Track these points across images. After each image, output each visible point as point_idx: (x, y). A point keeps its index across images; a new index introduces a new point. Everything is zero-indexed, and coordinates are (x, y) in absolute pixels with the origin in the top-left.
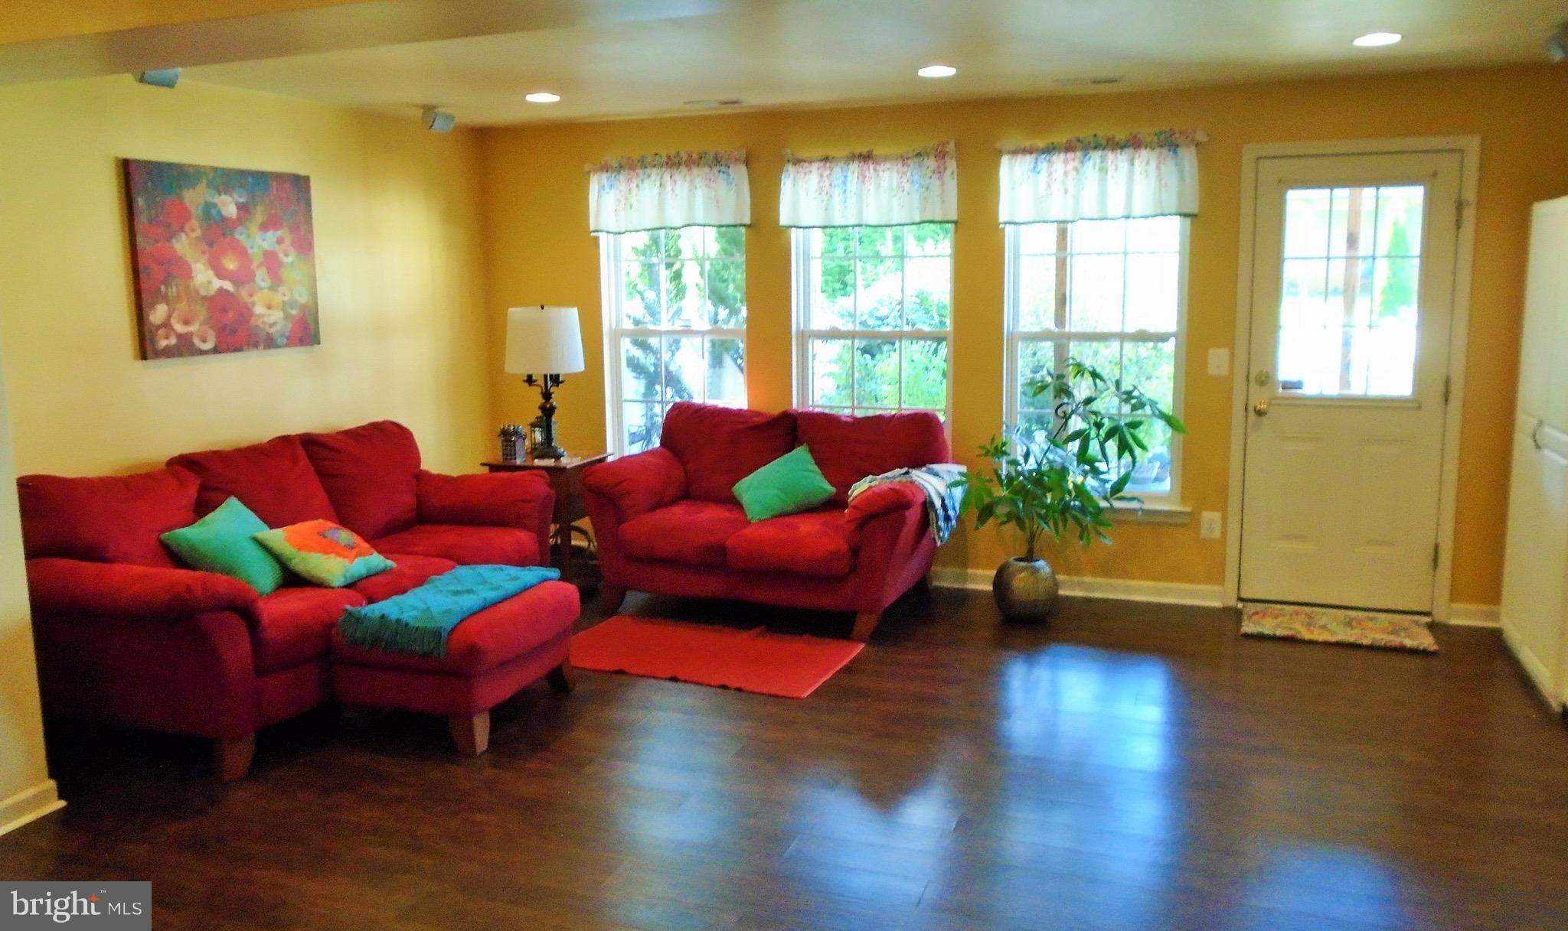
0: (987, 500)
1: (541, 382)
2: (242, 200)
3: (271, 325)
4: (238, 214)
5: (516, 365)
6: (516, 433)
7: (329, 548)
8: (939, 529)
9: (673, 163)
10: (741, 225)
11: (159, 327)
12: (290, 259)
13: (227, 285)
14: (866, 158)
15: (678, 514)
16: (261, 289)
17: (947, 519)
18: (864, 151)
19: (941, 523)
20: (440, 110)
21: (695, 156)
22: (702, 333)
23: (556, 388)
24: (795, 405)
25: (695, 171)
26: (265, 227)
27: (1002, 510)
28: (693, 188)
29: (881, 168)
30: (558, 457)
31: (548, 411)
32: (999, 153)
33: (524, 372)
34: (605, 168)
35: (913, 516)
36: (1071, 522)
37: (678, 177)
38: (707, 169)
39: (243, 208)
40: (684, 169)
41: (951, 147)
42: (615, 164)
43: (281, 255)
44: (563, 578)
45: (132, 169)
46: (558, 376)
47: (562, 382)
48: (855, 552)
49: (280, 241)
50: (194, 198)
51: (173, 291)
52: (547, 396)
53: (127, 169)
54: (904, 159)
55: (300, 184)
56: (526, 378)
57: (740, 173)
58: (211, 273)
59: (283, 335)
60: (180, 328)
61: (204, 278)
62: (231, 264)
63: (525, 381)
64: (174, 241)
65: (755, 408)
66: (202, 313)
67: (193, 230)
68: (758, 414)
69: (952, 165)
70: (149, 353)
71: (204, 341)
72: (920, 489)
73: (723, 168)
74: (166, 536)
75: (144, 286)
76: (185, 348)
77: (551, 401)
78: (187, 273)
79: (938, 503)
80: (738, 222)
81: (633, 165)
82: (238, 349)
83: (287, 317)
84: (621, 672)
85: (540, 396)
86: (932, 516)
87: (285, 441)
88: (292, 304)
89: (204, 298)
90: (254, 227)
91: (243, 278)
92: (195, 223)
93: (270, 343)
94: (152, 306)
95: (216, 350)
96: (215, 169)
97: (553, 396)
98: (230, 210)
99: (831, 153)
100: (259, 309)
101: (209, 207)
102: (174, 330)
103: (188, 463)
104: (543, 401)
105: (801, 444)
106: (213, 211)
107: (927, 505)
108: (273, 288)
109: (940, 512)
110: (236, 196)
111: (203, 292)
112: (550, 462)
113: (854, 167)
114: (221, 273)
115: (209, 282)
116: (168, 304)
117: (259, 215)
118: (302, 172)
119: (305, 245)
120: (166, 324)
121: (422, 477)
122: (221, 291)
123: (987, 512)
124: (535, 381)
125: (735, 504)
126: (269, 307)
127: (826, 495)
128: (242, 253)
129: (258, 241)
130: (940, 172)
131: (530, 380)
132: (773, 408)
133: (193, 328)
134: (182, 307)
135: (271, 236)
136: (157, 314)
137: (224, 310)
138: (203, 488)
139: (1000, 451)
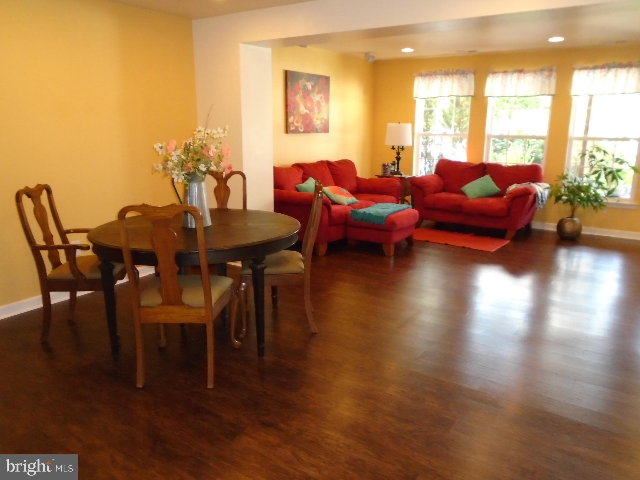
0: (559, 194)
1: (397, 149)
2: (313, 84)
3: (318, 125)
4: (312, 89)
5: (389, 142)
6: (388, 165)
7: (342, 194)
8: (539, 204)
9: (447, 74)
10: (470, 96)
11: (291, 123)
12: (323, 104)
13: (308, 111)
14: (521, 71)
15: (443, 195)
16: (316, 113)
17: (542, 201)
18: (520, 68)
19: (540, 202)
20: (370, 54)
21: (455, 71)
22: (451, 135)
23: (402, 151)
24: (484, 161)
25: (455, 76)
26: (318, 93)
27: (564, 198)
28: (453, 82)
29: (526, 75)
30: (401, 175)
31: (398, 159)
32: (573, 69)
33: (392, 144)
34: (421, 75)
35: (531, 197)
36: (590, 204)
37: (448, 78)
38: (459, 76)
39: (313, 86)
40: (450, 76)
41: (555, 68)
42: (424, 73)
43: (321, 103)
44: (413, 208)
45: (288, 73)
46: (403, 147)
47: (405, 149)
48: (509, 209)
49: (321, 98)
50: (302, 82)
51: (295, 112)
52: (398, 154)
53: (286, 73)
54: (535, 72)
55: (327, 79)
56: (392, 147)
57: (471, 77)
58: (304, 107)
59: (320, 129)
60: (296, 124)
61: (303, 109)
62: (309, 105)
63: (392, 148)
64: (296, 96)
65: (469, 161)
66: (301, 120)
67: (301, 93)
68: (471, 164)
69: (554, 74)
70: (288, 131)
71: (301, 129)
72: (534, 189)
73: (465, 75)
74: (297, 186)
75: (288, 110)
76: (296, 131)
77: (400, 155)
78: (298, 107)
79: (540, 195)
80: (469, 95)
81: (431, 74)
82: (309, 132)
83: (322, 123)
84: (428, 241)
85: (396, 153)
86: (537, 199)
87: (322, 162)
88: (322, 119)
89: (302, 115)
90: (315, 93)
91: (311, 110)
92: (301, 91)
93: (317, 131)
94: (290, 117)
95: (304, 132)
96: (307, 74)
97: (400, 154)
98: (310, 87)
99: (508, 70)
100: (315, 120)
101: (305, 86)
102: (294, 125)
103: (299, 166)
104: (397, 155)
105: (487, 174)
106: (306, 87)
107: (536, 195)
108: (318, 113)
109: (540, 198)
110: (311, 83)
111: (302, 113)
112: (399, 176)
113: (516, 75)
114: (306, 107)
115: (303, 110)
116: (293, 116)
117: (317, 90)
118: (327, 75)
119: (327, 100)
120: (293, 123)
121: (357, 178)
122: (306, 113)
123: (558, 198)
124: (395, 148)
125: (463, 194)
126: (317, 119)
127: (496, 191)
128: (311, 101)
129: (317, 98)
130: (549, 77)
131: (393, 148)
132: (477, 162)
133: (299, 124)
134: (297, 117)
135: (319, 96)
136: (291, 119)
137: (307, 119)
138: (304, 174)
139: (564, 177)
